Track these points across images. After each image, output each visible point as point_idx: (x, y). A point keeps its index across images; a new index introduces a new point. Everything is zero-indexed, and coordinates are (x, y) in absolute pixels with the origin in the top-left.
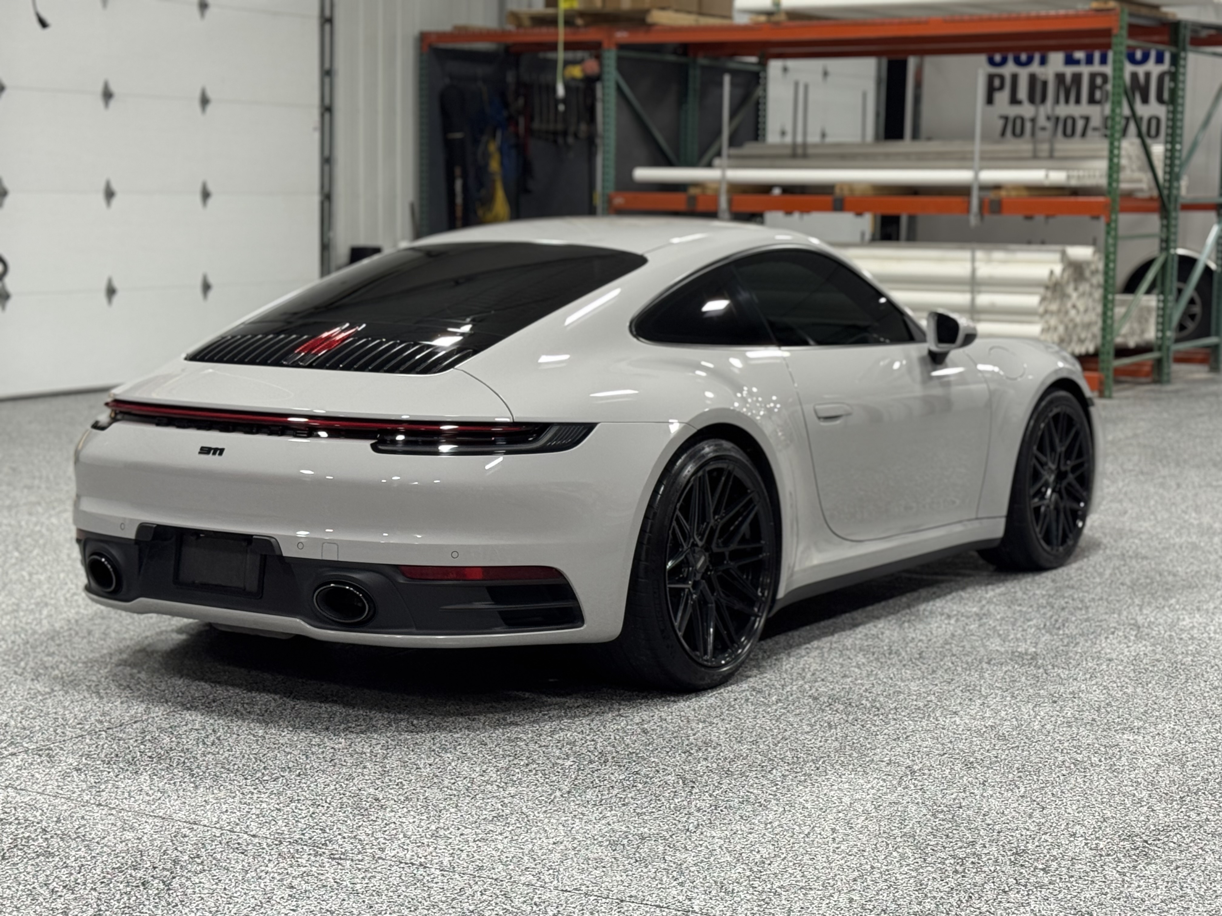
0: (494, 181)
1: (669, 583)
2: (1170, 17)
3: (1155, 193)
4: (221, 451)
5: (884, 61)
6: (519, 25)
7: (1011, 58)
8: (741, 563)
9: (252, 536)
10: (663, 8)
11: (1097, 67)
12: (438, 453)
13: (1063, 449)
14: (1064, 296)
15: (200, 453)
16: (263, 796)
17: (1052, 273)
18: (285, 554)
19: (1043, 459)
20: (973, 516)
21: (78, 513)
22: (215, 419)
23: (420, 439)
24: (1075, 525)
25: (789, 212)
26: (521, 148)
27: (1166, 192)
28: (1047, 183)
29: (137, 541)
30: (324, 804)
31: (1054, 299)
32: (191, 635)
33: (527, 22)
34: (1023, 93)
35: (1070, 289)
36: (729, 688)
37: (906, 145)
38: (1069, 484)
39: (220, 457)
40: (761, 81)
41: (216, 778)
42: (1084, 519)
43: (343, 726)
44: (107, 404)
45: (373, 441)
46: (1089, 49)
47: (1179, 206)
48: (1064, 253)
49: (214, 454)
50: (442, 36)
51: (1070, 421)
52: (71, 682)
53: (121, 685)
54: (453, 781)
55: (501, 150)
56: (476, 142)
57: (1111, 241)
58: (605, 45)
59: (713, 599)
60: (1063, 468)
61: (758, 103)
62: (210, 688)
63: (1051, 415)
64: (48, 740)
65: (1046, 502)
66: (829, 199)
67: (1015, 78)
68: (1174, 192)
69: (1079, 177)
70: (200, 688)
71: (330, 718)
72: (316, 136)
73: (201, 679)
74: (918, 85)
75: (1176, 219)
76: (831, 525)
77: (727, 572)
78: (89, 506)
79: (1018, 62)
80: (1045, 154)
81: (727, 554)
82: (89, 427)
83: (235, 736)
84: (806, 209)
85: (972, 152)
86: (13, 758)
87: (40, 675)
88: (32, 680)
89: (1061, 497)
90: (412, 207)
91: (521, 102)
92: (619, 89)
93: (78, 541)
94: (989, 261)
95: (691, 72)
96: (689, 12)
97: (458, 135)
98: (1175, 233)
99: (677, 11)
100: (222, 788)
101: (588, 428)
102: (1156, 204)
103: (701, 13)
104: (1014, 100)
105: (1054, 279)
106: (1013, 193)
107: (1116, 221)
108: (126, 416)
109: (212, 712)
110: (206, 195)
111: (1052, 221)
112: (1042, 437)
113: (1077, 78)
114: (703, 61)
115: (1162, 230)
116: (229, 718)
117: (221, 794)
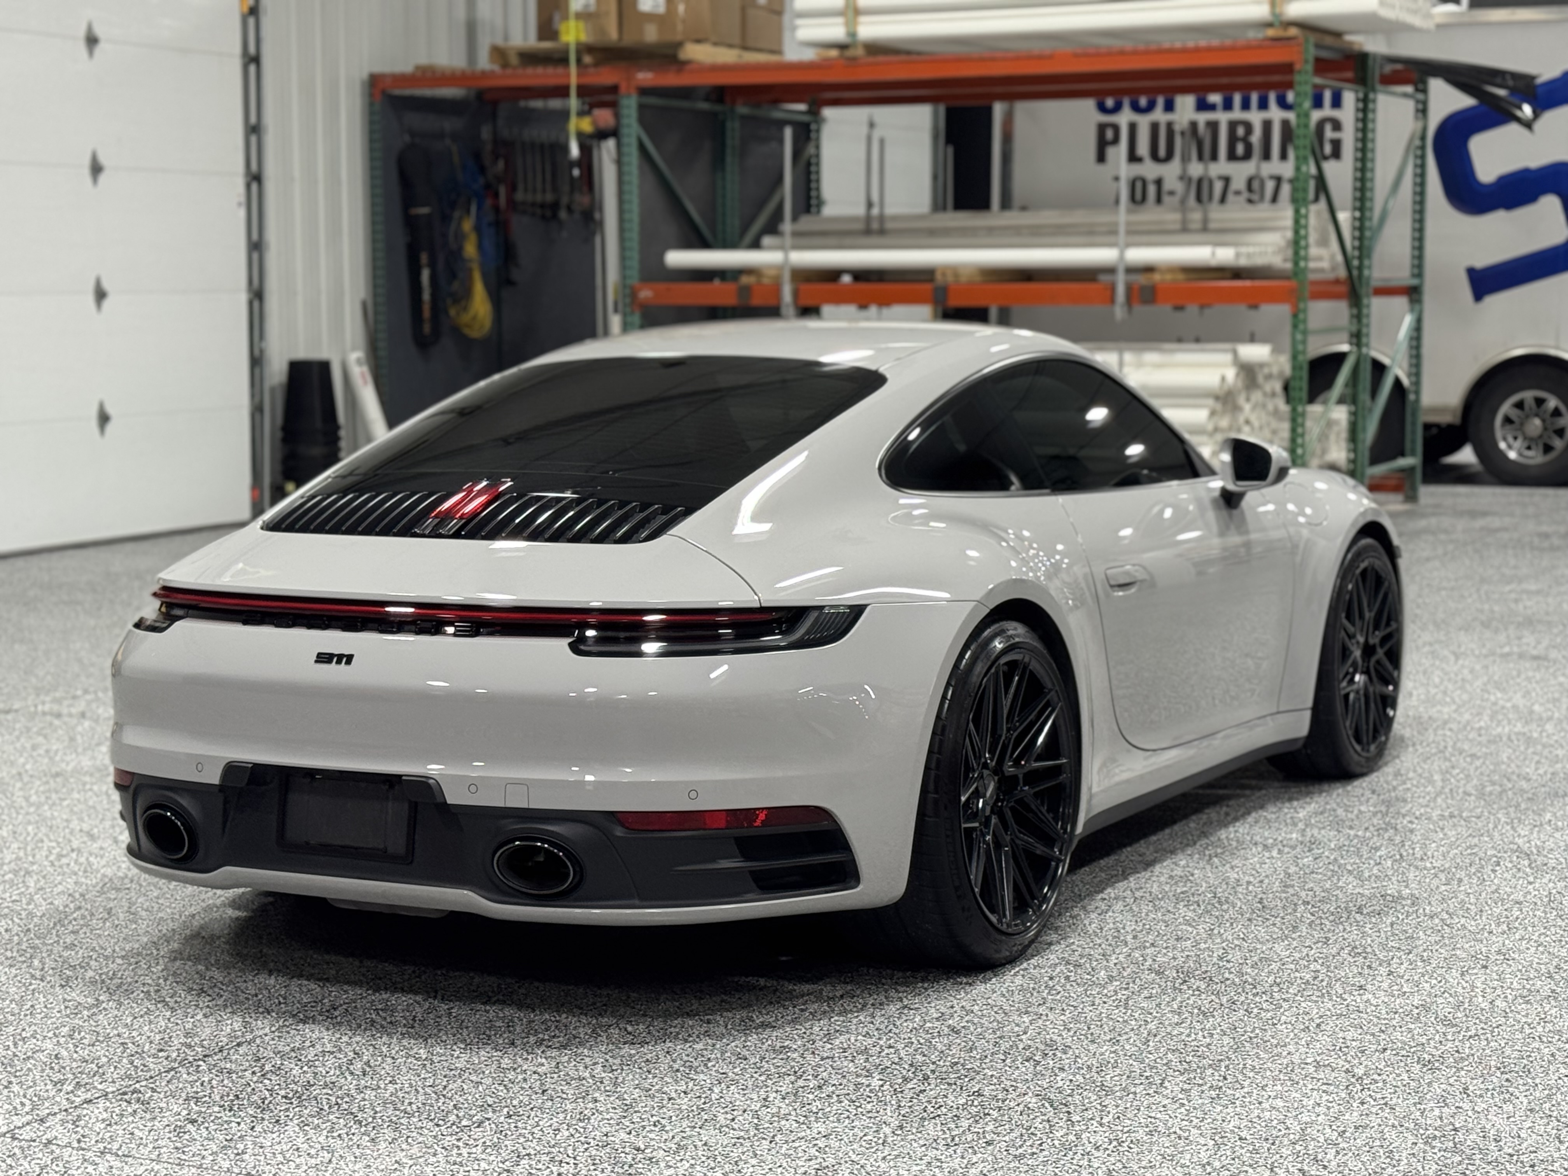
0: (470, 271)
1: (965, 823)
2: (1356, 48)
3: (1342, 273)
4: (349, 659)
5: (942, 109)
6: (505, 65)
7: (1126, 102)
8: (1037, 789)
9: (399, 777)
10: (698, 41)
11: (1237, 114)
12: (639, 654)
13: (1373, 614)
14: (1236, 409)
15: (316, 662)
16: (474, 1150)
17: (1223, 379)
18: (449, 802)
19: (1351, 629)
20: (1274, 710)
21: (118, 748)
22: (334, 613)
23: (622, 635)
24: (1386, 715)
25: (863, 306)
26: (501, 226)
27: (1355, 273)
28: (1214, 263)
29: (222, 788)
30: (568, 1160)
31: (1224, 412)
32: (253, 911)
33: (514, 60)
34: (1143, 148)
35: (1241, 400)
36: (1033, 961)
37: (995, 217)
38: (1378, 662)
39: (348, 667)
40: (813, 135)
41: (395, 1126)
42: (1394, 706)
43: (532, 1039)
44: (155, 595)
45: (570, 640)
46: (1227, 91)
47: (1371, 291)
48: (1235, 353)
49: (339, 662)
50: (401, 79)
51: (1379, 580)
52: (119, 986)
53: (192, 989)
54: (730, 1116)
55: (478, 229)
56: (446, 219)
57: (1299, 337)
58: (623, 89)
59: (1008, 838)
60: (1372, 641)
61: (809, 164)
62: (318, 989)
63: (1358, 571)
64: (129, 1077)
65: (1355, 687)
66: (928, 287)
67: (1133, 128)
68: (1366, 272)
69: (1249, 255)
70: (305, 990)
71: (510, 1026)
72: (242, 213)
73: (300, 976)
74: (1008, 138)
75: (1368, 306)
76: (1124, 733)
77: (1021, 802)
78: (134, 737)
79: (1136, 108)
80: (1197, 226)
81: (1021, 777)
82: (130, 626)
83: (389, 1060)
84: (885, 301)
85: (1116, 224)
86: (91, 1107)
87: (68, 979)
88: (62, 986)
89: (1370, 679)
90: (364, 305)
91: (501, 164)
92: (642, 147)
93: (118, 786)
94: (1140, 365)
95: (729, 125)
96: (730, 46)
97: (424, 210)
98: (1368, 326)
99: (716, 44)
100: (410, 1140)
101: (857, 611)
102: (1343, 289)
103: (745, 48)
104: (1133, 157)
105: (1226, 388)
106: (1169, 277)
107: (1305, 311)
108: (195, 612)
109: (340, 1024)
110: (100, 295)
111: (1207, 311)
112: (1350, 601)
113: (1213, 126)
114: (742, 110)
115: (1351, 323)
116: (368, 1033)
117: (415, 1150)
